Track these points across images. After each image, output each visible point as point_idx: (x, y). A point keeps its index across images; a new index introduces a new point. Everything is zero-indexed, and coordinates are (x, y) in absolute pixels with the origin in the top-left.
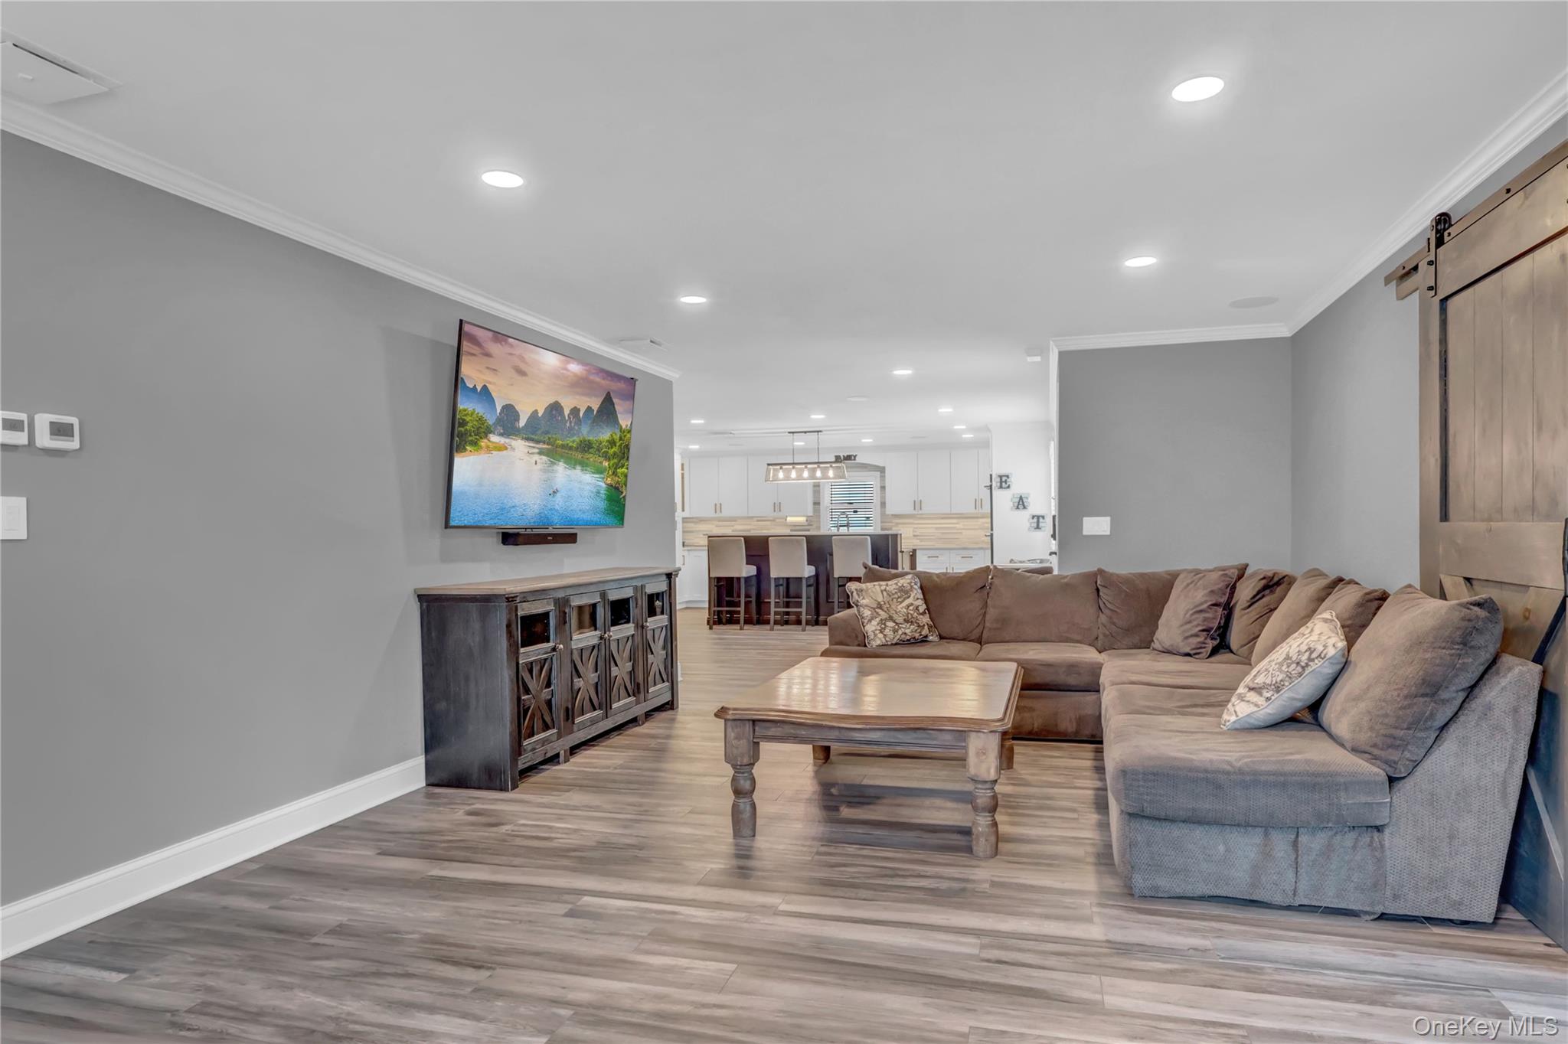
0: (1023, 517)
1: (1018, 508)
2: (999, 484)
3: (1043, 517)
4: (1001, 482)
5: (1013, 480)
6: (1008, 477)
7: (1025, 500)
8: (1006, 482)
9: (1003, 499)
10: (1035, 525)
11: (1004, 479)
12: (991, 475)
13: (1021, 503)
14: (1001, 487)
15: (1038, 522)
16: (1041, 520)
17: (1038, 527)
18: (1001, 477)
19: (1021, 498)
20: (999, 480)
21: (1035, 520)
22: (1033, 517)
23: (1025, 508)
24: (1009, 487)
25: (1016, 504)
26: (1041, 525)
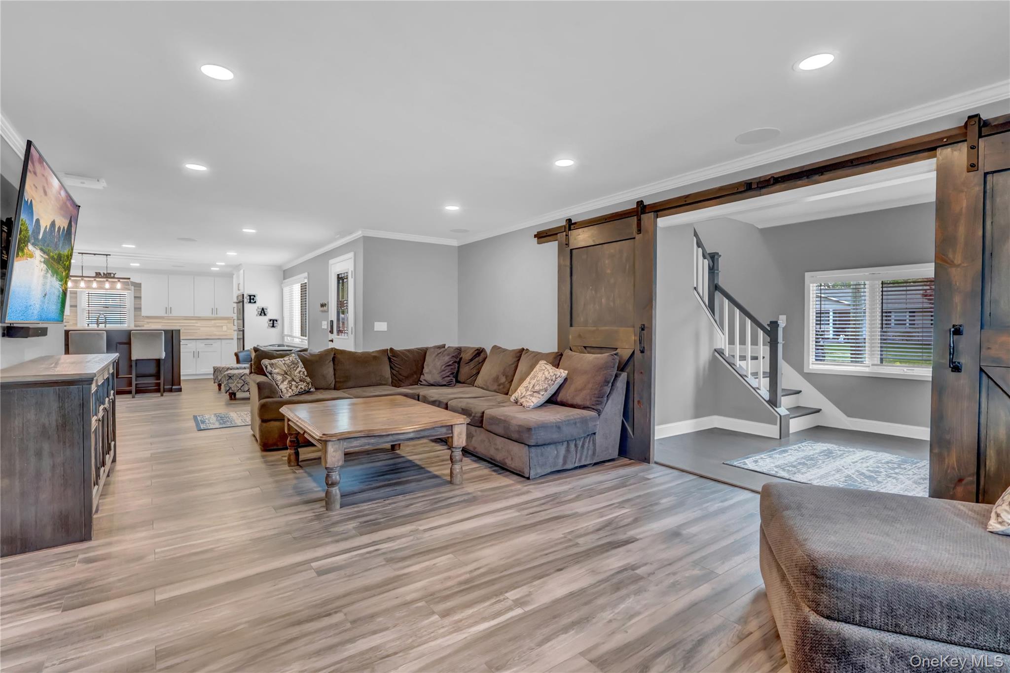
0: (264, 320)
1: (261, 315)
2: (249, 301)
3: (276, 321)
4: (250, 299)
5: (257, 299)
6: (254, 296)
7: (265, 310)
8: (253, 299)
9: (251, 310)
10: (272, 325)
11: (252, 297)
12: (243, 295)
13: (263, 312)
14: (250, 302)
15: (273, 324)
16: (275, 322)
17: (273, 326)
18: (250, 296)
19: (263, 309)
20: (249, 298)
21: (272, 322)
22: (270, 320)
23: (265, 315)
24: (255, 302)
25: (260, 313)
26: (275, 325)
